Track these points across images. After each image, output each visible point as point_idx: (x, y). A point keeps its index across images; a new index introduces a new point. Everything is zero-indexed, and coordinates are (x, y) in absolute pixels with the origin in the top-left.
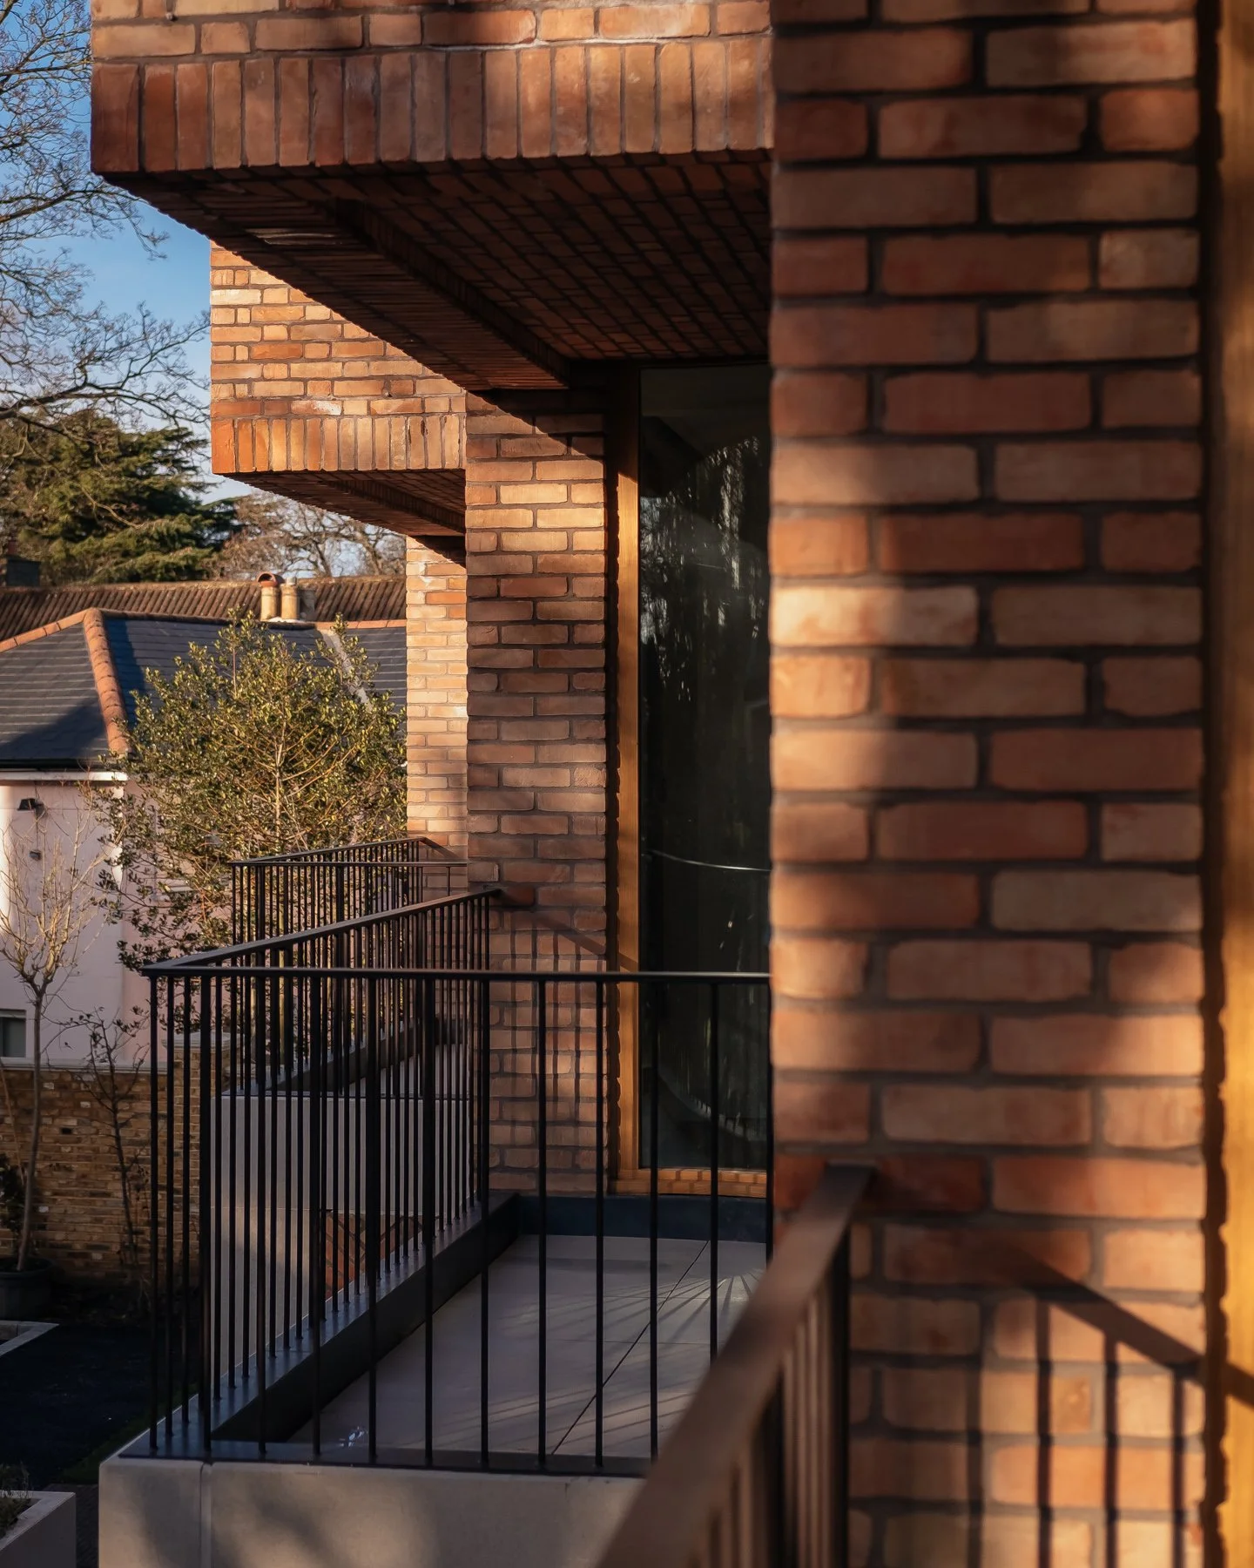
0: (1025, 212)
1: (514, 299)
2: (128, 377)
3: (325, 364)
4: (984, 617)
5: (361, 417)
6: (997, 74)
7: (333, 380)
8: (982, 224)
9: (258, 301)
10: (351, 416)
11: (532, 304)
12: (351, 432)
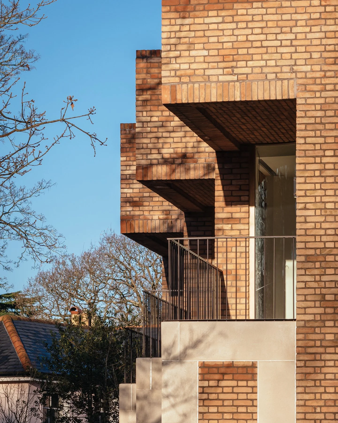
0: (235, 195)
1: (194, 195)
2: (3, 214)
3: (148, 207)
4: (232, 227)
5: (157, 220)
6: (233, 184)
7: (150, 211)
8: (232, 196)
9: (132, 192)
10: (154, 219)
11: (197, 196)
12: (154, 223)
